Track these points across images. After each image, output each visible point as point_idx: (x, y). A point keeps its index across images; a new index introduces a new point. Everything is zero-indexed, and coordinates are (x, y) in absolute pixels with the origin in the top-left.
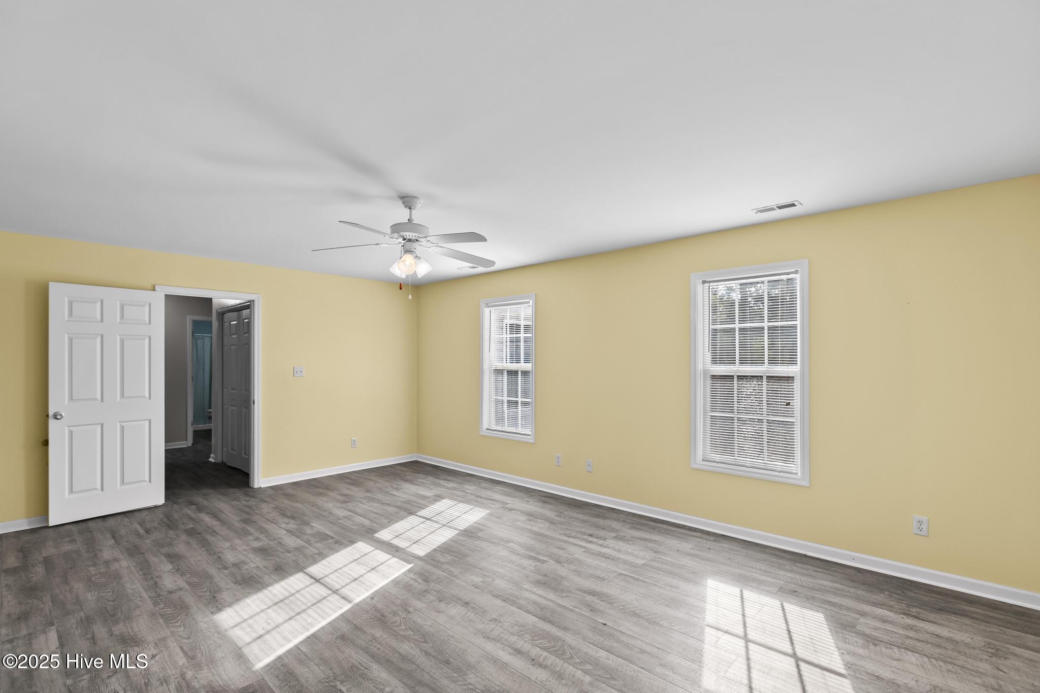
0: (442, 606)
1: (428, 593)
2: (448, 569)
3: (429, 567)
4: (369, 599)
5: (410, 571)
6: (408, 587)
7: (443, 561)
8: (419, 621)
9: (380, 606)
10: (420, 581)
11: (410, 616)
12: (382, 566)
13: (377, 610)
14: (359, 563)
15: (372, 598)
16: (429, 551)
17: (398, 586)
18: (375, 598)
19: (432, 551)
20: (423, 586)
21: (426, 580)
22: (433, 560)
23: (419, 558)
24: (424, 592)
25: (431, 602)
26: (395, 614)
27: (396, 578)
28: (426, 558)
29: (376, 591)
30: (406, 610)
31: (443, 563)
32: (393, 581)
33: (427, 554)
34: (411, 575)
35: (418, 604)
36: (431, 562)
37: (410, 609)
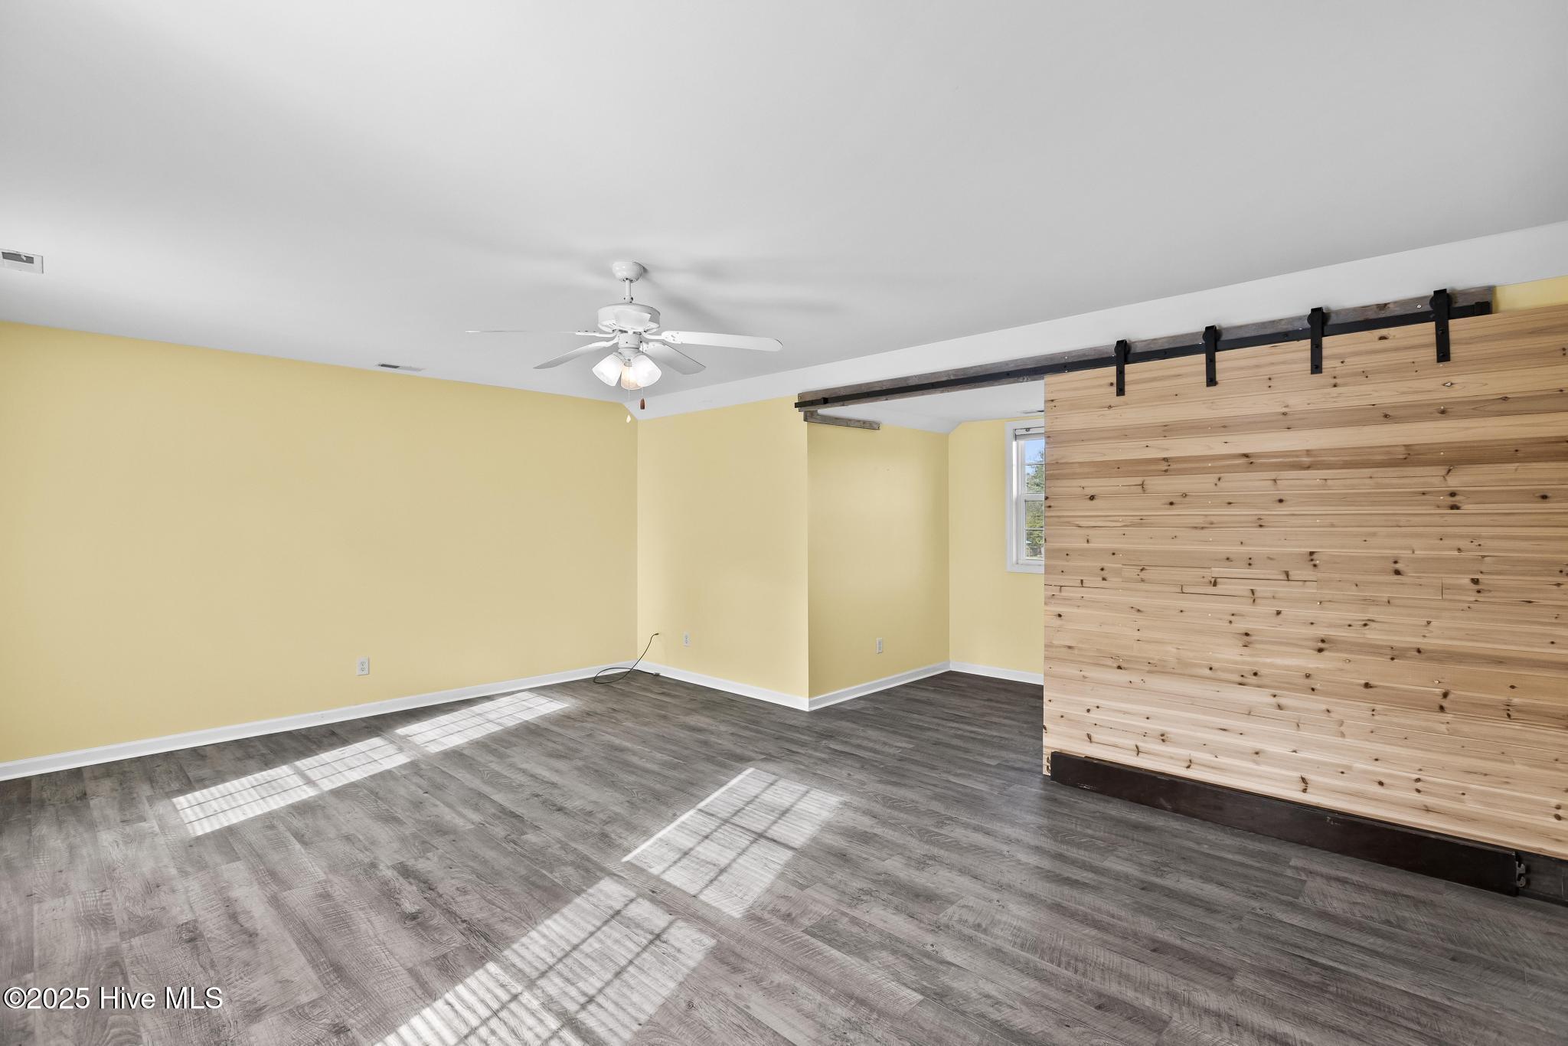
0: (589, 808)
1: (604, 821)
2: (567, 853)
3: (595, 857)
4: (678, 813)
5: (628, 851)
6: (631, 827)
7: (570, 868)
8: (617, 795)
9: (663, 808)
10: (613, 836)
11: (628, 799)
12: (673, 860)
13: (666, 804)
14: (715, 865)
15: (675, 815)
16: (590, 891)
17: (644, 829)
18: (671, 815)
19: (584, 891)
20: (608, 829)
21: (604, 836)
22: (587, 870)
23: (611, 874)
24: (609, 822)
25: (602, 811)
26: (644, 801)
27: (647, 840)
28: (598, 874)
29: (672, 822)
30: (632, 803)
31: (572, 863)
32: (651, 836)
33: (595, 883)
34: (626, 844)
35: (617, 809)
36: (590, 866)
37: (627, 804)
